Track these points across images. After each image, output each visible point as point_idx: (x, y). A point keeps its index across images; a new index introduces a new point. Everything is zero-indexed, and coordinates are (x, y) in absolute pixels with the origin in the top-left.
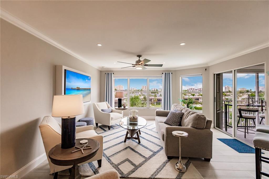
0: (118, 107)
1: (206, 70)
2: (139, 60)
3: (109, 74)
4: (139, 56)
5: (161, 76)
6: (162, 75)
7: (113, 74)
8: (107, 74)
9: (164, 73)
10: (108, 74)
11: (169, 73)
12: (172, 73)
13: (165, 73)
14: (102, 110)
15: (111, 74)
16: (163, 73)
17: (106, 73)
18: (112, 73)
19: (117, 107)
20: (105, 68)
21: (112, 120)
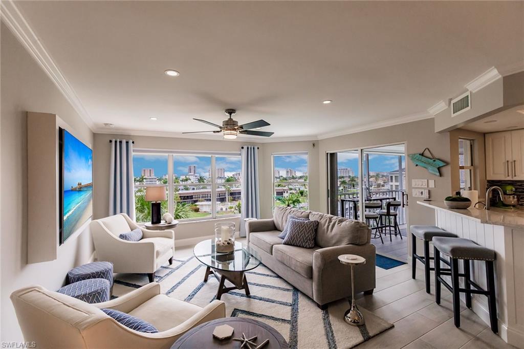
0: (153, 223)
1: (314, 145)
2: (230, 119)
3: (121, 142)
4: (231, 111)
5: (239, 153)
6: (240, 151)
7: (133, 142)
8: (116, 142)
9: (245, 148)
10: (118, 143)
11: (254, 148)
12: (258, 148)
13: (248, 148)
14: (122, 236)
15: (127, 143)
16: (242, 148)
17: (111, 141)
18: (131, 142)
19: (149, 224)
20: (114, 126)
21: (157, 257)
